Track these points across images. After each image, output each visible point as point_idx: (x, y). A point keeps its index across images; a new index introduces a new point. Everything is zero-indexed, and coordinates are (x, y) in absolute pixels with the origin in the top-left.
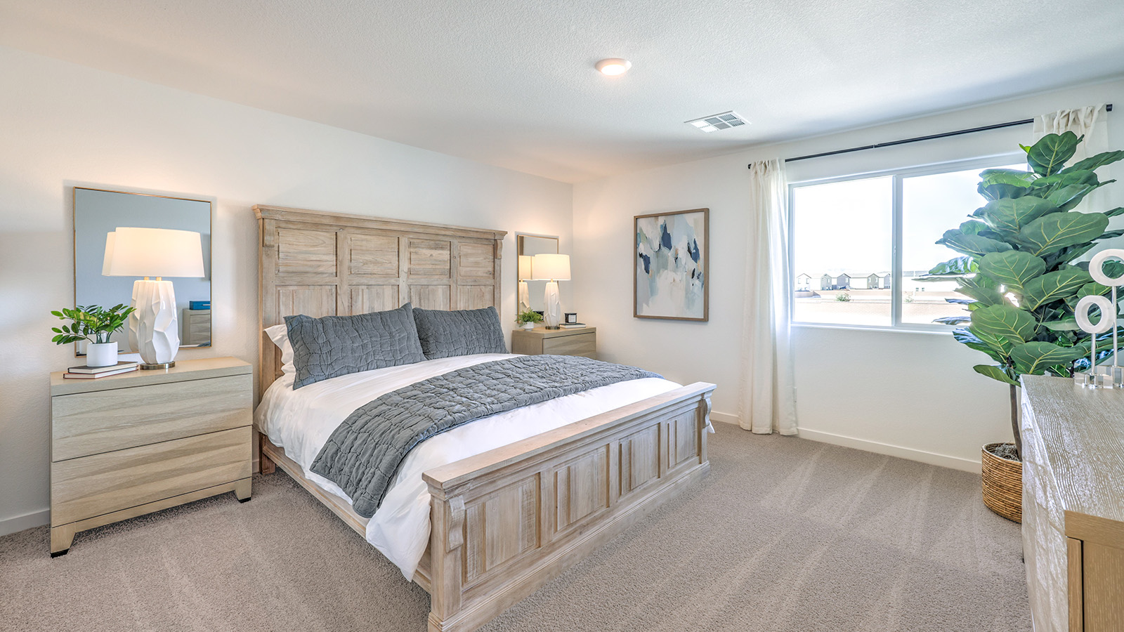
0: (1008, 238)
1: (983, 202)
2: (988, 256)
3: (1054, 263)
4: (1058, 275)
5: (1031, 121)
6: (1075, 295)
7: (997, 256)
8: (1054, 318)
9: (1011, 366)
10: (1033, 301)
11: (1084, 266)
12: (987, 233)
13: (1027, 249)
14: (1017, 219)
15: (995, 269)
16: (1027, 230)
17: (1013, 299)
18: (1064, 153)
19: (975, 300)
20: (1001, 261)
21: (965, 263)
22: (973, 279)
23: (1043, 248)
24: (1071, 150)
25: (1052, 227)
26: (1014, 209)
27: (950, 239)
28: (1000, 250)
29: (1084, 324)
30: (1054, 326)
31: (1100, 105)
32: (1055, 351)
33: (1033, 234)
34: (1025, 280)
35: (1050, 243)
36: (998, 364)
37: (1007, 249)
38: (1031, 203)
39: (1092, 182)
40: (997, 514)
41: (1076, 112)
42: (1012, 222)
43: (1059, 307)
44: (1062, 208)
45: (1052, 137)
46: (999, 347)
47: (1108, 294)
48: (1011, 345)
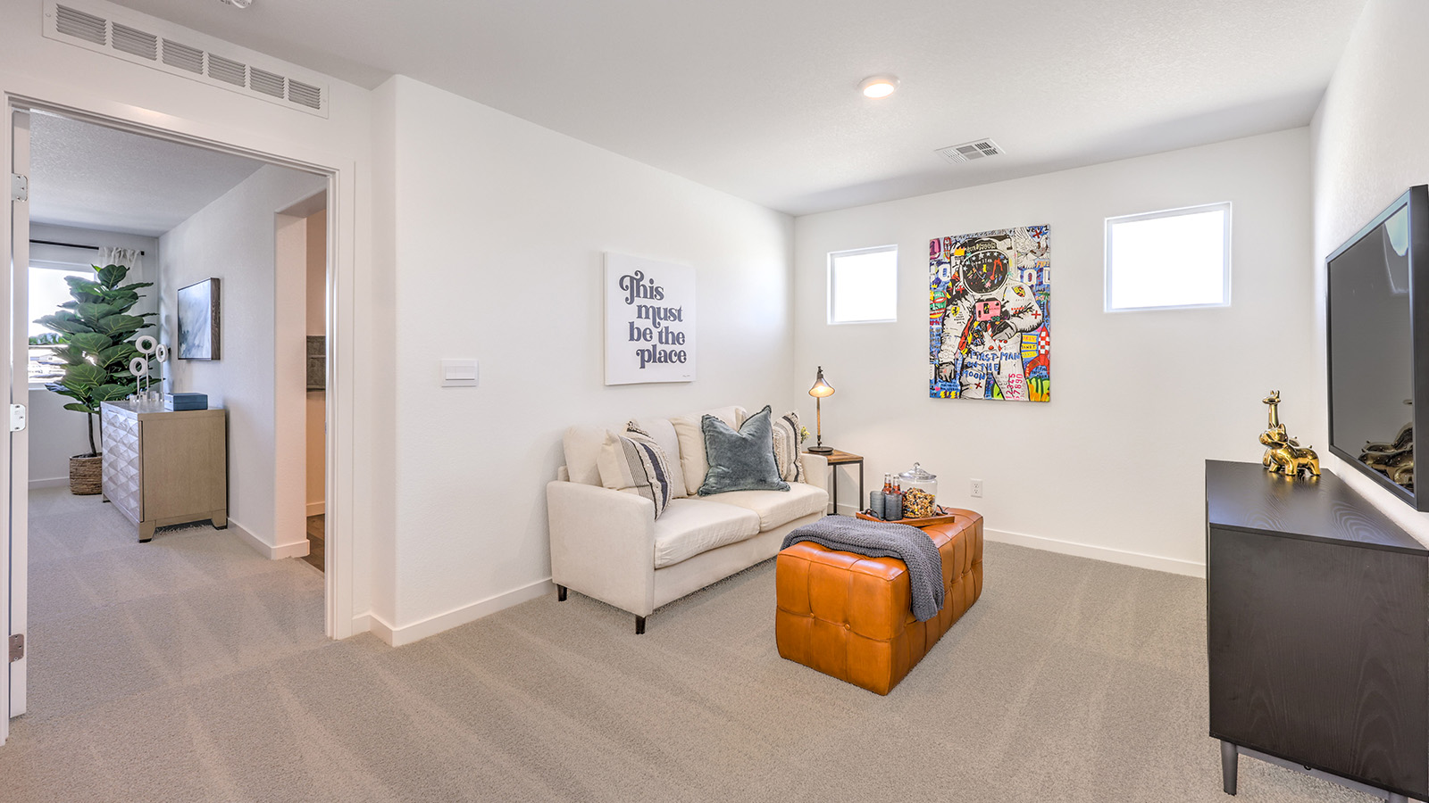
0: (90, 324)
1: (72, 299)
2: (78, 335)
3: (117, 340)
4: (119, 348)
5: (98, 248)
6: (127, 358)
7: (84, 335)
8: (116, 371)
9: (90, 402)
10: (104, 362)
11: (132, 343)
12: (74, 319)
13: (102, 332)
14: (97, 315)
15: (83, 343)
16: (102, 322)
17: (91, 360)
18: (119, 277)
19: (65, 362)
20: (86, 338)
21: (54, 337)
22: (66, 349)
23: (111, 332)
24: (123, 275)
25: (116, 322)
26: (96, 310)
27: (46, 321)
28: (86, 332)
29: (133, 371)
30: (117, 375)
31: (138, 252)
32: (118, 388)
33: (105, 324)
34: (101, 349)
35: (114, 330)
36: (80, 402)
37: (91, 332)
38: (105, 307)
39: (135, 297)
40: (82, 494)
41: (125, 251)
42: (94, 316)
43: (120, 365)
44: (121, 311)
45: (113, 266)
46: (81, 390)
47: (144, 357)
48: (90, 389)
